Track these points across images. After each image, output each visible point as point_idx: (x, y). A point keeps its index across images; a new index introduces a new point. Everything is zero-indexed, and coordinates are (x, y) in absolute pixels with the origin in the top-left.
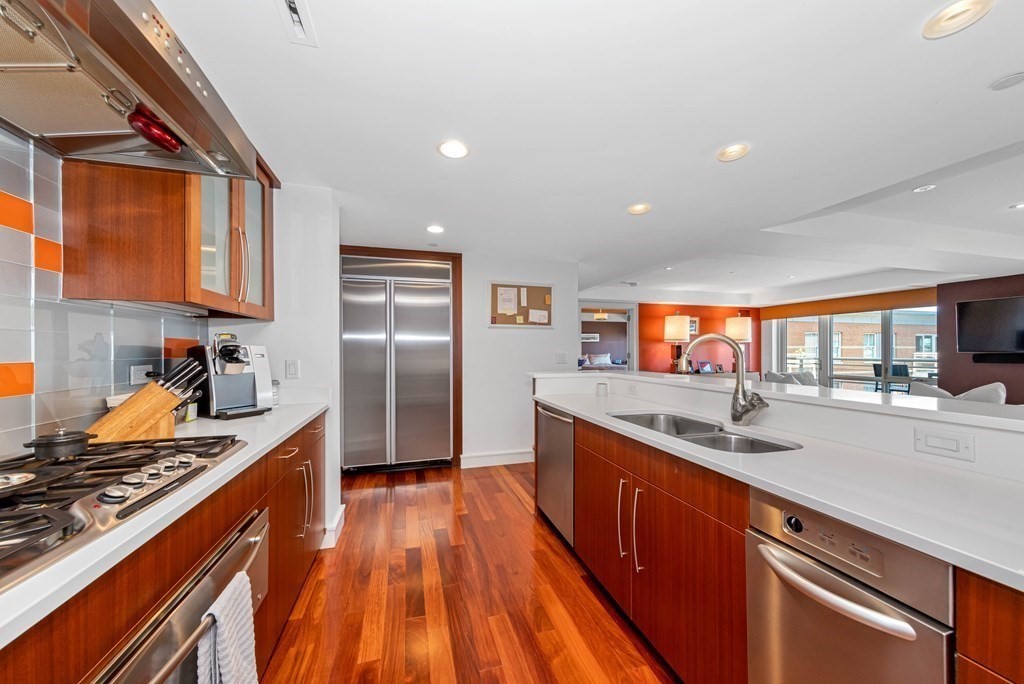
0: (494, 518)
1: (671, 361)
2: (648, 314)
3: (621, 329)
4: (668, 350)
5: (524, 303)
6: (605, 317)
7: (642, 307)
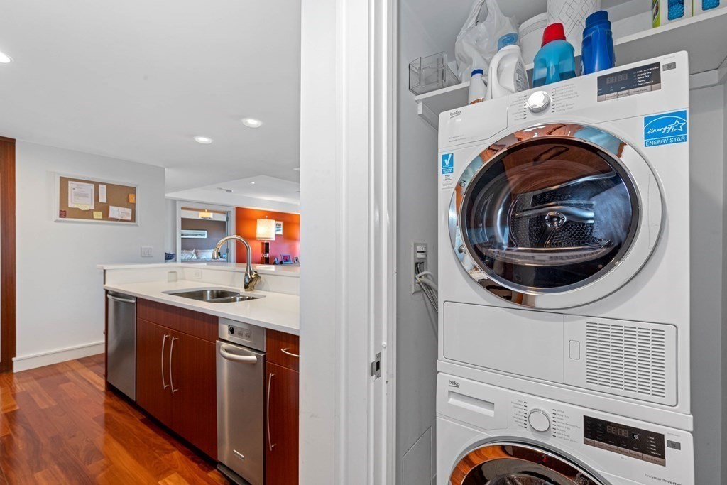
0: (54, 404)
1: (261, 255)
2: (244, 217)
3: (222, 225)
4: (259, 245)
5: (103, 199)
6: (211, 216)
7: (238, 210)
